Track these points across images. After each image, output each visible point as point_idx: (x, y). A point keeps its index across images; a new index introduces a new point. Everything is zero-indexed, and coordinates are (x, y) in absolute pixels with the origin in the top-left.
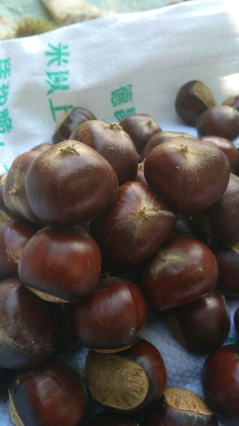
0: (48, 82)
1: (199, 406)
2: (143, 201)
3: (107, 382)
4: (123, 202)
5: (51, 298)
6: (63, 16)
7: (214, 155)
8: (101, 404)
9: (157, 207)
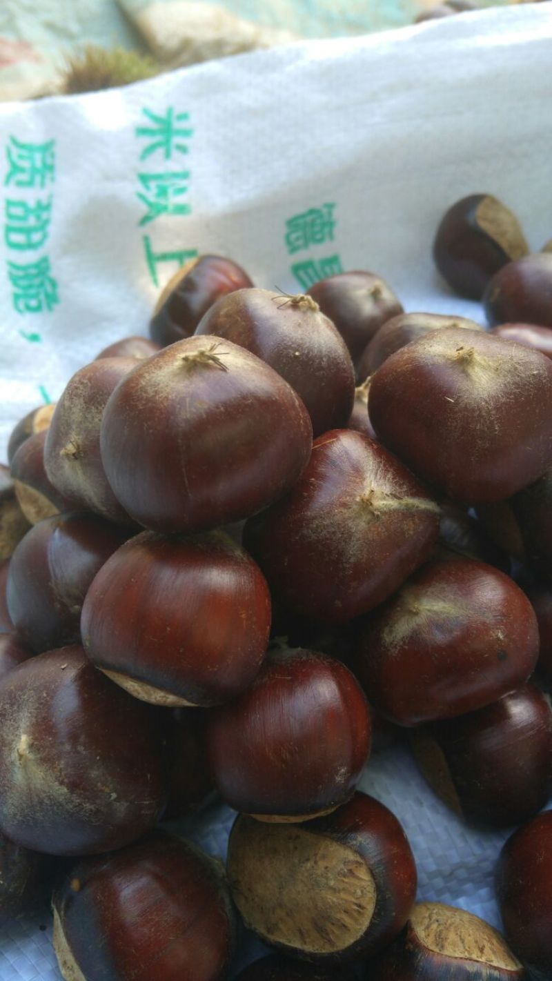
0: (141, 196)
1: (491, 949)
2: (368, 475)
3: (280, 888)
4: (322, 477)
5: (157, 697)
6: (173, 43)
7: (535, 372)
8: (264, 940)
9: (399, 490)
